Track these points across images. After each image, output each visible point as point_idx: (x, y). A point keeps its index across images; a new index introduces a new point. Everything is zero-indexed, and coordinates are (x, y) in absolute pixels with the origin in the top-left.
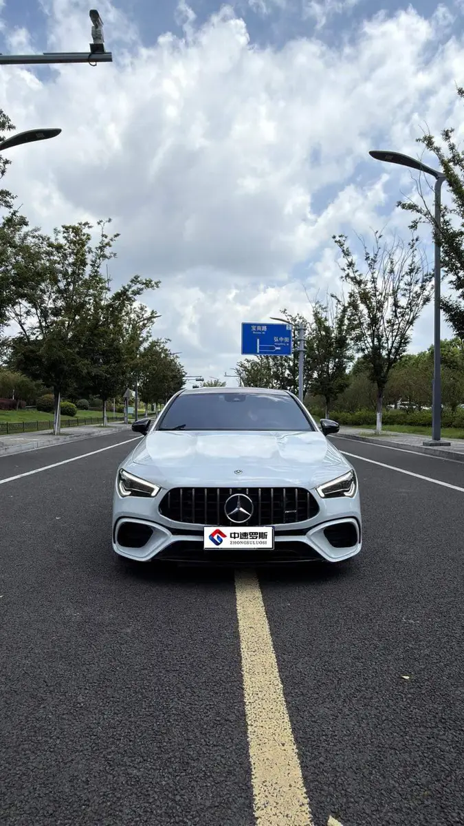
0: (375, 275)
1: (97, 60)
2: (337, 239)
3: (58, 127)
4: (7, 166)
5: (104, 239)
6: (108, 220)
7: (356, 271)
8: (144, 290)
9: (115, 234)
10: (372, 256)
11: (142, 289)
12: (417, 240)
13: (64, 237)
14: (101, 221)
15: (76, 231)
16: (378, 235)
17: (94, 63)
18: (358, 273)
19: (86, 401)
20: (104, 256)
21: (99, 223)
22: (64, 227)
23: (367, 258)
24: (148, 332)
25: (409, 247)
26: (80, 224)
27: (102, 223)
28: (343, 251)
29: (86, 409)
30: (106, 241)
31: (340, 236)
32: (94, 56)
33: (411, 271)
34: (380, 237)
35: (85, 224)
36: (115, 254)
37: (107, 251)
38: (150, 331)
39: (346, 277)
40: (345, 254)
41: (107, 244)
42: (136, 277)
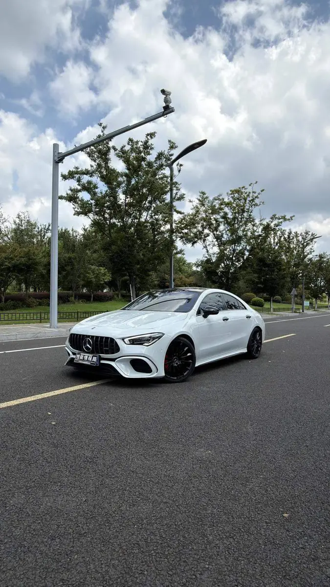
1: (167, 114)
3: (205, 139)
4: (181, 167)
5: (254, 194)
6: (255, 182)
8: (283, 223)
9: (262, 189)
11: (281, 222)
13: (232, 197)
14: (251, 184)
15: (237, 191)
17: (165, 116)
19: (279, 297)
20: (256, 205)
21: (250, 185)
22: (231, 191)
24: (311, 249)
26: (239, 188)
27: (252, 185)
29: (279, 302)
30: (256, 195)
32: (166, 112)
35: (243, 188)
36: (263, 203)
37: (257, 201)
38: (313, 248)
41: (256, 197)
42: (274, 215)
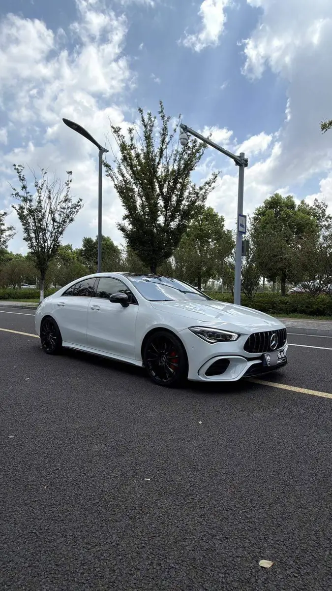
0: (42, 198)
2: (17, 167)
7: (28, 193)
10: (40, 185)
12: (71, 181)
16: (44, 172)
18: (29, 194)
23: (36, 186)
25: (66, 184)
28: (20, 176)
31: (19, 166)
33: (66, 200)
34: (46, 173)
39: (16, 195)
40: (21, 179)
